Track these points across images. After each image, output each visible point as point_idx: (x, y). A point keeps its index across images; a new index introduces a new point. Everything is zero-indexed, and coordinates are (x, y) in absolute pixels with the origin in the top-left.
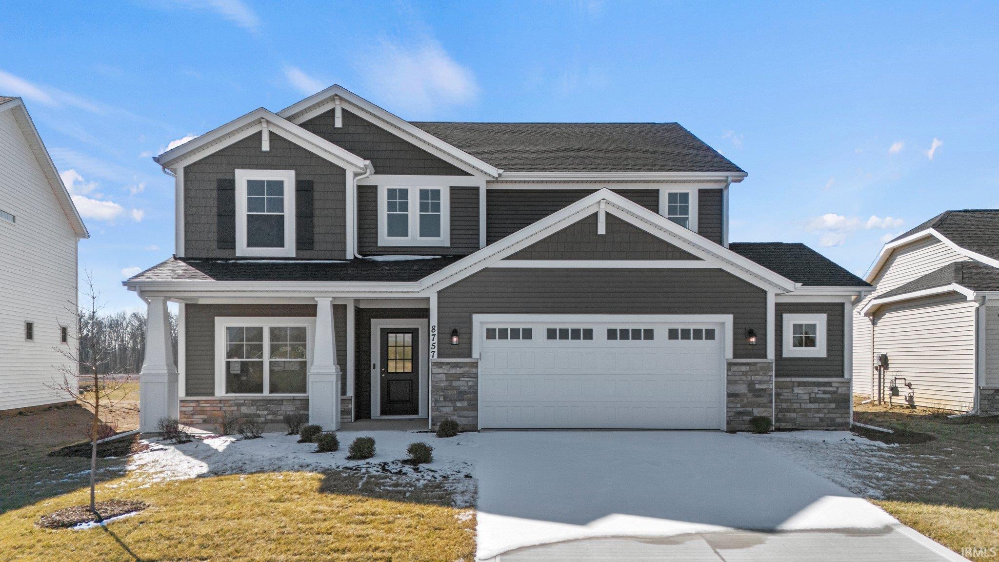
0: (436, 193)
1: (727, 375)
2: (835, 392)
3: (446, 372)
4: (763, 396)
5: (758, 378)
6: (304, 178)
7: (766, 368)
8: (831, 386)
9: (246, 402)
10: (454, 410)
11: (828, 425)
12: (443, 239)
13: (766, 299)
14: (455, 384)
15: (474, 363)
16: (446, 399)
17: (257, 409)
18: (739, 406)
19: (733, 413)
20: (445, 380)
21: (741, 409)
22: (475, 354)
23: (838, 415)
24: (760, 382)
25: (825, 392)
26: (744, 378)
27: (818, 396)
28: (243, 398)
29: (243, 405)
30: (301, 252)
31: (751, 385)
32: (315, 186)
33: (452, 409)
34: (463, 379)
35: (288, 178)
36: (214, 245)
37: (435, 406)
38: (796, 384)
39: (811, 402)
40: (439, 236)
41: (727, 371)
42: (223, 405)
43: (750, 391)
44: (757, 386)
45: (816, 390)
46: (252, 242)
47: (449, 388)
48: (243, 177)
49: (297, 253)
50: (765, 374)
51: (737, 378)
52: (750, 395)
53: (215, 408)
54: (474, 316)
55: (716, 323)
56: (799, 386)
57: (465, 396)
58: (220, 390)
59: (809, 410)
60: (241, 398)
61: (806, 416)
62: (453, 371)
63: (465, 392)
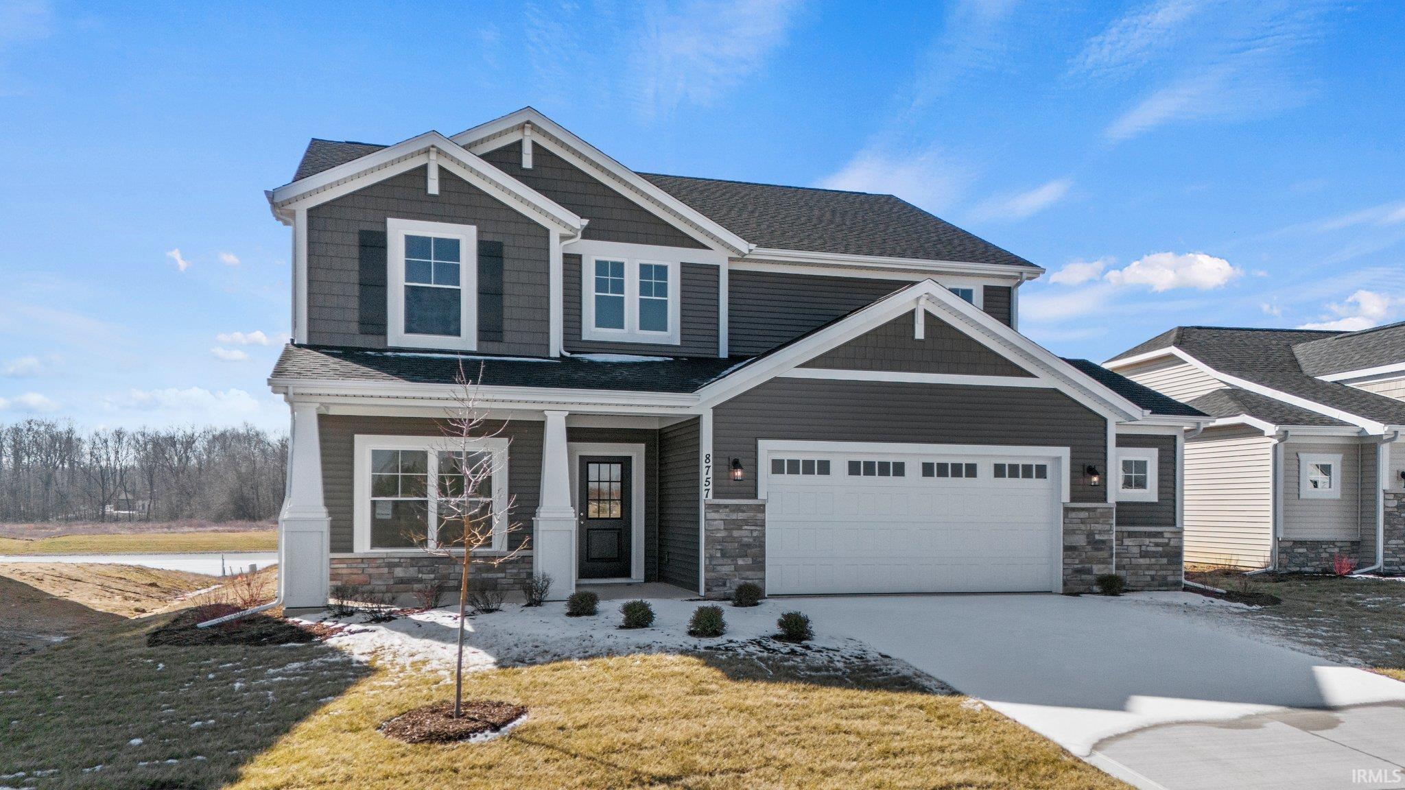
0: (662, 271)
1: (1064, 523)
2: (1167, 544)
3: (725, 518)
4: (1101, 549)
5: (1099, 527)
6: (489, 237)
7: (1106, 514)
8: (1163, 537)
9: (402, 560)
10: (736, 570)
11: (1159, 586)
12: (672, 335)
13: (1106, 429)
14: (736, 533)
15: (761, 505)
16: (724, 555)
17: (419, 572)
18: (1077, 561)
19: (1070, 571)
20: (722, 528)
21: (1079, 566)
22: (762, 495)
23: (1170, 572)
24: (1100, 533)
25: (1157, 545)
26: (1083, 527)
27: (1149, 549)
28: (400, 555)
29: (398, 565)
30: (484, 344)
31: (1090, 535)
32: (505, 249)
33: (732, 568)
34: (746, 527)
35: (466, 236)
36: (354, 327)
37: (710, 564)
38: (1125, 534)
39: (1141, 557)
40: (665, 329)
41: (1064, 518)
42: (367, 566)
43: (1089, 543)
44: (1097, 537)
45: (1147, 541)
46: (411, 327)
47: (729, 540)
48: (399, 231)
49: (479, 346)
50: (1105, 523)
51: (1075, 527)
52: (1089, 548)
53: (355, 571)
54: (761, 442)
55: (1049, 458)
56: (1129, 537)
57: (749, 551)
58: (362, 543)
59: (1139, 566)
60: (393, 555)
61: (1136, 574)
62: (734, 516)
63: (748, 546)
